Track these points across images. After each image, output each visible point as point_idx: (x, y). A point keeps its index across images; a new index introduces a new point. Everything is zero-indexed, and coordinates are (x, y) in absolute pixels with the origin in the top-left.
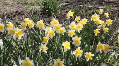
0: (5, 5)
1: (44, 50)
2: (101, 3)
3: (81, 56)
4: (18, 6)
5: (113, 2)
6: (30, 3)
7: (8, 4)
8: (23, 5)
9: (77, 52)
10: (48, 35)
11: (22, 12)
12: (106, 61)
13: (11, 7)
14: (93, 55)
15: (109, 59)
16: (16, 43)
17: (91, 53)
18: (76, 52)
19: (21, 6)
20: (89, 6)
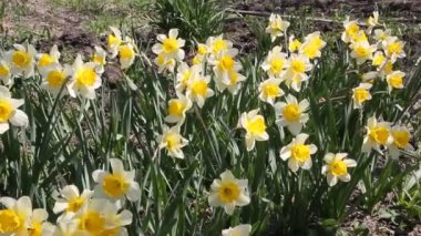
0: (24, 15)
1: (173, 148)
2: (363, 11)
3: (307, 165)
4: (69, 21)
5: (407, 7)
6: (111, 10)
7: (34, 14)
8: (87, 17)
9: (296, 152)
10: (188, 93)
11: (84, 36)
12: (395, 200)
13: (42, 23)
14: (353, 163)
15: (405, 190)
16: (73, 128)
17: (345, 155)
18: (292, 150)
19: (80, 21)
20: (323, 19)
